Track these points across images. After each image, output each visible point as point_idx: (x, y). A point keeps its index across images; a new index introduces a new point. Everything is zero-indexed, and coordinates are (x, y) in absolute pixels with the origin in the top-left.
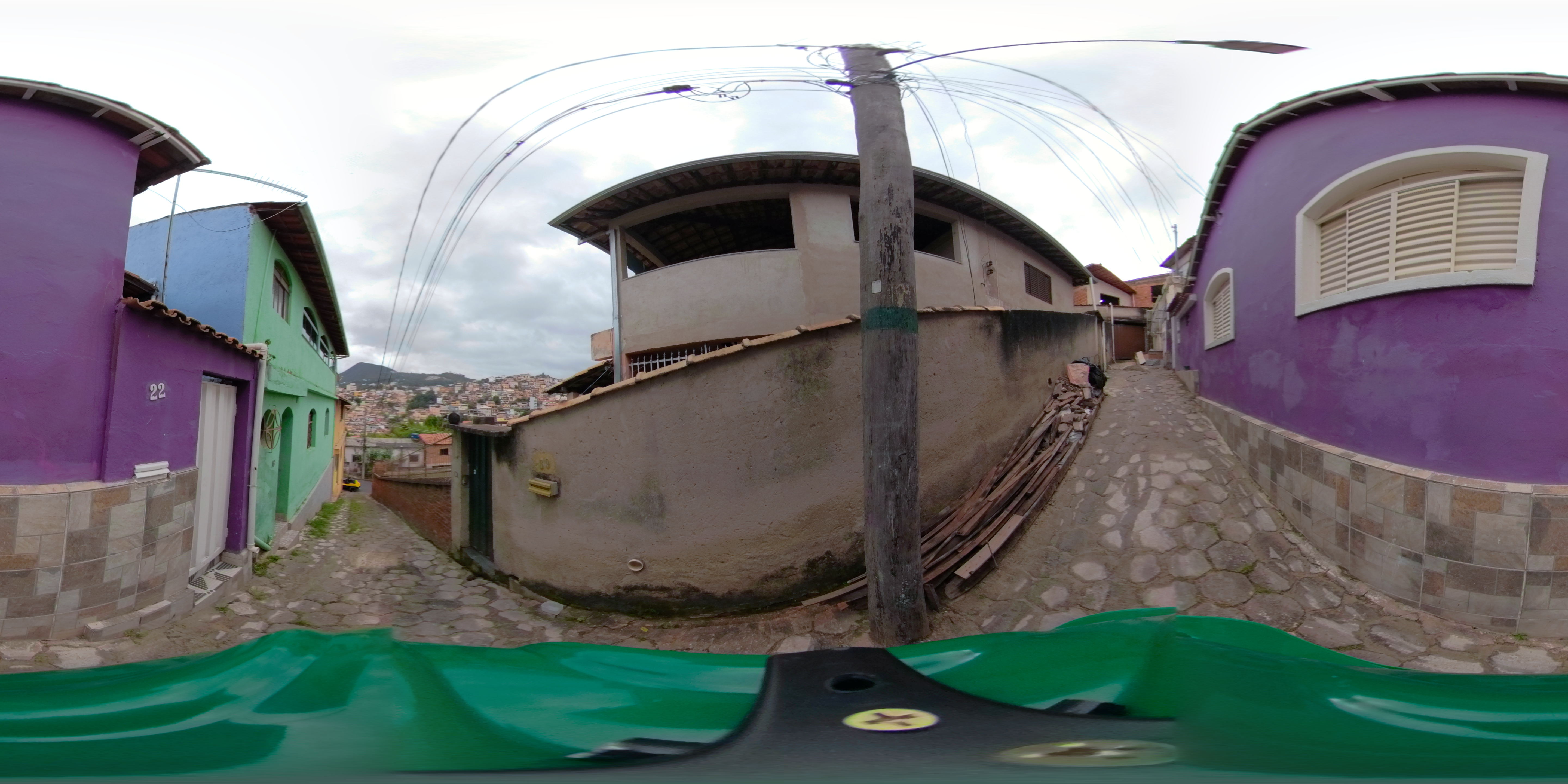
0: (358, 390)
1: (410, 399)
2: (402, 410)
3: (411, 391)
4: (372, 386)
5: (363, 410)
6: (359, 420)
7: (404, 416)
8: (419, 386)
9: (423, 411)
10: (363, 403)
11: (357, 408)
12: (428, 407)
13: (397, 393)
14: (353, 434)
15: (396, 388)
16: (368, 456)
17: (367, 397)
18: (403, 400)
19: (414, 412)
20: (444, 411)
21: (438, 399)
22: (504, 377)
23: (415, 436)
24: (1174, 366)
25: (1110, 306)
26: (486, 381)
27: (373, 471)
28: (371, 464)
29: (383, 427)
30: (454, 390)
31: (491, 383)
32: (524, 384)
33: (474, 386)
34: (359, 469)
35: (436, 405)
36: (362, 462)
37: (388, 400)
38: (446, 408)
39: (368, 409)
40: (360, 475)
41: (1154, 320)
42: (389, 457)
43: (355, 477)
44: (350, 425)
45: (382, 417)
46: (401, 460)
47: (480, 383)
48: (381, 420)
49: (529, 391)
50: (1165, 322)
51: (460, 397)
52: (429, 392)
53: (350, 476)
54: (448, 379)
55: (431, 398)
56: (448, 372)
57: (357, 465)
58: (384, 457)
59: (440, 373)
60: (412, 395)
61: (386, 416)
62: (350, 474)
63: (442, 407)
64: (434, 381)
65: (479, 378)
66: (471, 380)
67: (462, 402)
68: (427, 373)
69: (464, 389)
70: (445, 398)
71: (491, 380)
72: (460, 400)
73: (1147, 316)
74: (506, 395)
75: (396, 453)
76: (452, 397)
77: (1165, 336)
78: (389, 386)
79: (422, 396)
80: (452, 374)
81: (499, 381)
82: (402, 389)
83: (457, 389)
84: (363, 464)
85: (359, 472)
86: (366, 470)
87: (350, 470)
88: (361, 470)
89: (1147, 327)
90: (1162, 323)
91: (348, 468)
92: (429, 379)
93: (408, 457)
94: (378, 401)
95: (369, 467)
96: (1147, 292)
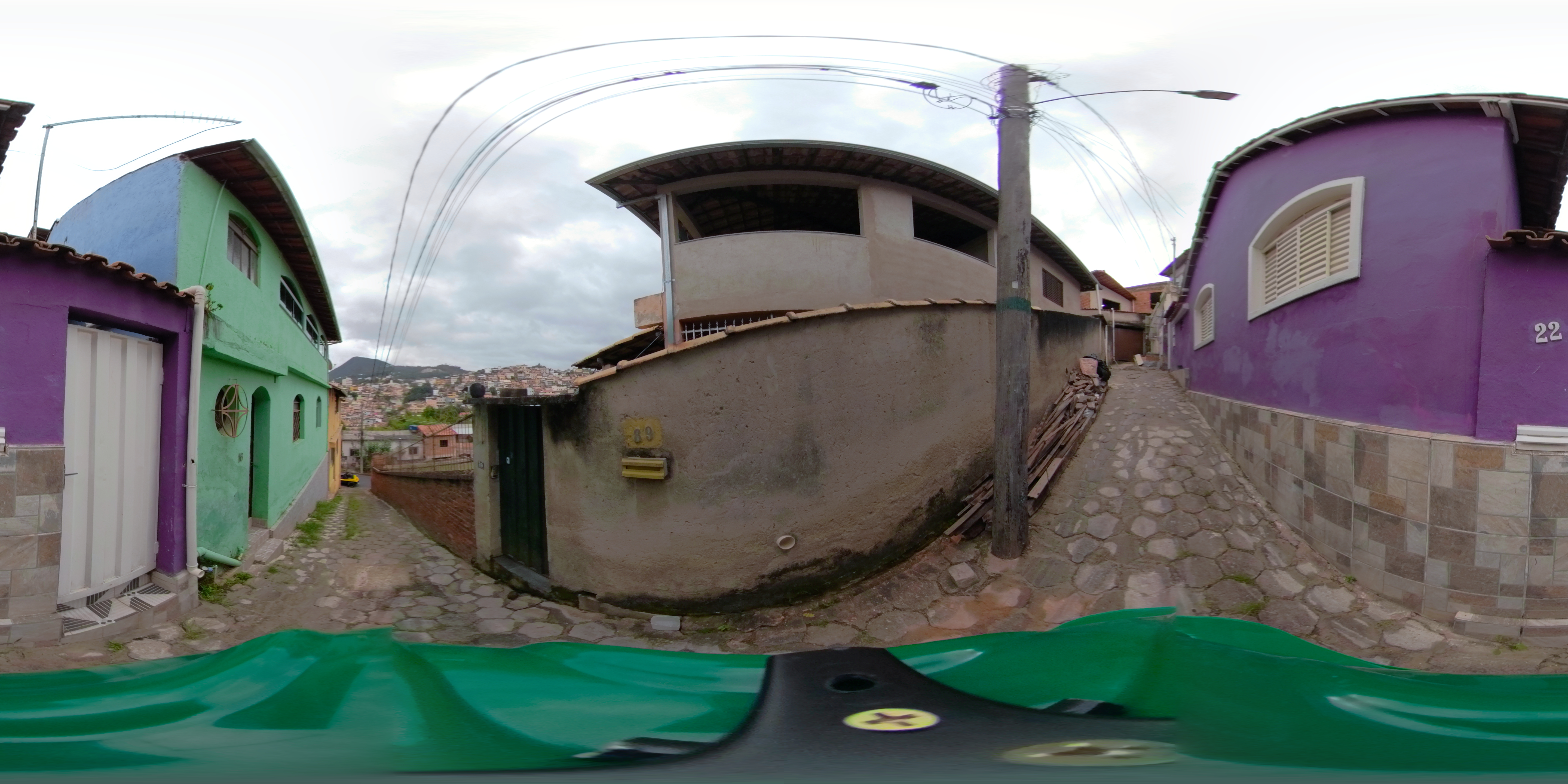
0: (353, 384)
1: (407, 392)
2: (399, 403)
3: (407, 384)
4: (368, 380)
5: (359, 404)
6: (356, 414)
7: (401, 409)
8: (415, 378)
9: (420, 403)
10: (359, 397)
11: (354, 403)
12: (424, 400)
13: (393, 386)
14: (350, 428)
15: (391, 381)
16: (366, 450)
17: (364, 391)
18: (399, 393)
19: (410, 405)
20: (441, 403)
21: (434, 391)
22: (500, 368)
23: (414, 428)
24: (1169, 367)
25: (1111, 311)
26: (482, 372)
27: (371, 464)
28: (370, 458)
29: (380, 421)
30: (450, 382)
31: (487, 375)
32: (520, 375)
33: (470, 378)
34: (357, 463)
35: (433, 397)
36: (360, 456)
37: (385, 393)
38: (443, 400)
39: (365, 403)
40: (358, 469)
41: (1152, 325)
42: (388, 450)
43: (354, 472)
44: (347, 419)
45: (380, 411)
46: (401, 453)
47: (476, 374)
48: (378, 414)
49: (525, 381)
50: (1162, 327)
51: (456, 389)
52: (425, 384)
53: (348, 471)
54: (444, 372)
55: (427, 391)
56: (444, 364)
57: (355, 459)
58: (383, 450)
59: (436, 365)
60: (408, 387)
61: (383, 410)
62: (348, 468)
63: (439, 399)
64: (430, 373)
65: (476, 370)
66: (467, 372)
67: (458, 394)
68: (423, 365)
69: (460, 381)
70: (441, 390)
71: (488, 371)
72: (457, 392)
73: (1146, 321)
74: (503, 386)
75: (394, 446)
76: (448, 389)
77: (1162, 340)
78: (384, 379)
79: (418, 388)
80: (447, 366)
81: (495, 372)
82: (398, 382)
83: (453, 381)
84: (361, 458)
85: (357, 466)
86: (365, 464)
87: (348, 465)
88: (359, 464)
89: (1146, 332)
90: (1160, 328)
91: (345, 463)
92: (424, 371)
93: (407, 450)
94: (374, 395)
95: (367, 461)
96: (1147, 299)
